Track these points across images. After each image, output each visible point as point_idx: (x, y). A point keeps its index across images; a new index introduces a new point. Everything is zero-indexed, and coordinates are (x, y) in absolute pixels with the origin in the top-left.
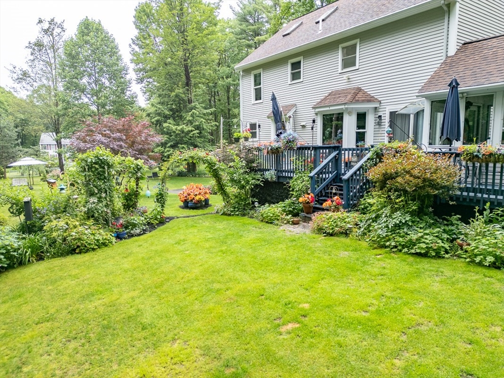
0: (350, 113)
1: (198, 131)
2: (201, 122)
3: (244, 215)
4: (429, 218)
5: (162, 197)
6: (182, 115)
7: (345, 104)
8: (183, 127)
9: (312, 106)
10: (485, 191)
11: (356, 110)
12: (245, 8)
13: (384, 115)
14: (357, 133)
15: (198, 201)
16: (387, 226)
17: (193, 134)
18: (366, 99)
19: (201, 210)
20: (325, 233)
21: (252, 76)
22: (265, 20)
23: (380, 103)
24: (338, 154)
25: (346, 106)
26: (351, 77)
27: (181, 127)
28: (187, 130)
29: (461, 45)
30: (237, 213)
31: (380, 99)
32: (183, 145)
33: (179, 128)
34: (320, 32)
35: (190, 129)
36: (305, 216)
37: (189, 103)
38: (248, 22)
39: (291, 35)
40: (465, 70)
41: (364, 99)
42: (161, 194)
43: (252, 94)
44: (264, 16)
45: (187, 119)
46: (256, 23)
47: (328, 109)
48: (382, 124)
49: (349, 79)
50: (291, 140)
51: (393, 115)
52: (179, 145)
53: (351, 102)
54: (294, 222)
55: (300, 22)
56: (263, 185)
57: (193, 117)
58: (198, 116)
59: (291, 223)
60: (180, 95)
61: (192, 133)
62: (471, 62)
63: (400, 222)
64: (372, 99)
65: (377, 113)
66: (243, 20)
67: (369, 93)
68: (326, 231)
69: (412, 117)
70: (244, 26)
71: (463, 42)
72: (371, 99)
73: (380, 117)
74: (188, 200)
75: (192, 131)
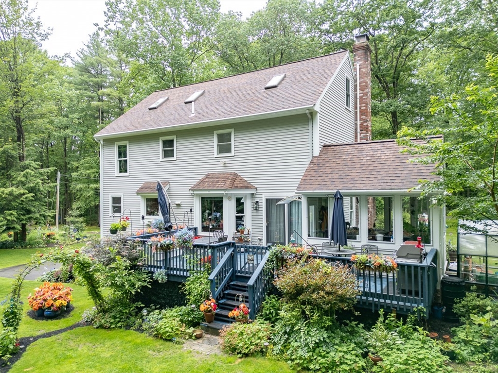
0: (229, 198)
1: (33, 194)
2: (37, 184)
3: (128, 327)
4: (341, 332)
5: (16, 316)
6: (10, 174)
7: (225, 190)
8: (12, 190)
9: (190, 188)
10: (376, 296)
11: (235, 195)
12: (86, 59)
13: (261, 201)
14: (236, 216)
15: (59, 308)
16: (307, 345)
17: (26, 198)
18: (244, 185)
19: (63, 320)
20: (240, 353)
21: (115, 147)
22: (109, 73)
23: (257, 190)
24: (233, 251)
25: (226, 192)
26: (227, 162)
27: (10, 189)
28: (17, 193)
29: (322, 147)
30: (119, 325)
31: (256, 186)
32: (11, 212)
33: (7, 190)
34: (192, 115)
35: (22, 191)
36: (208, 327)
37: (20, 160)
38: (89, 72)
39: (158, 110)
40: (332, 172)
41: (242, 185)
42: (13, 313)
43: (116, 165)
44: (108, 69)
45: (19, 179)
46: (99, 76)
47: (208, 192)
48: (260, 209)
49: (225, 164)
50: (188, 239)
51: (269, 202)
52: (5, 211)
53: (231, 189)
54: (197, 336)
55: (166, 98)
56: (150, 287)
57: (27, 178)
58: (33, 176)
59: (194, 338)
60: (9, 151)
61: (24, 197)
62: (335, 165)
63: (320, 340)
64: (249, 185)
65: (253, 199)
66: (84, 70)
67: (245, 179)
68: (241, 351)
69: (286, 206)
70: (85, 77)
71: (323, 144)
72: (247, 186)
73: (257, 202)
74: (45, 308)
75: (24, 194)
